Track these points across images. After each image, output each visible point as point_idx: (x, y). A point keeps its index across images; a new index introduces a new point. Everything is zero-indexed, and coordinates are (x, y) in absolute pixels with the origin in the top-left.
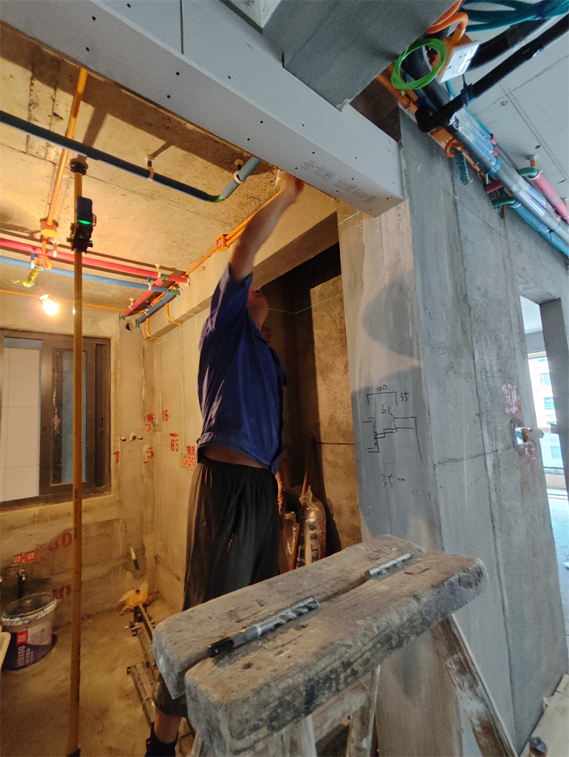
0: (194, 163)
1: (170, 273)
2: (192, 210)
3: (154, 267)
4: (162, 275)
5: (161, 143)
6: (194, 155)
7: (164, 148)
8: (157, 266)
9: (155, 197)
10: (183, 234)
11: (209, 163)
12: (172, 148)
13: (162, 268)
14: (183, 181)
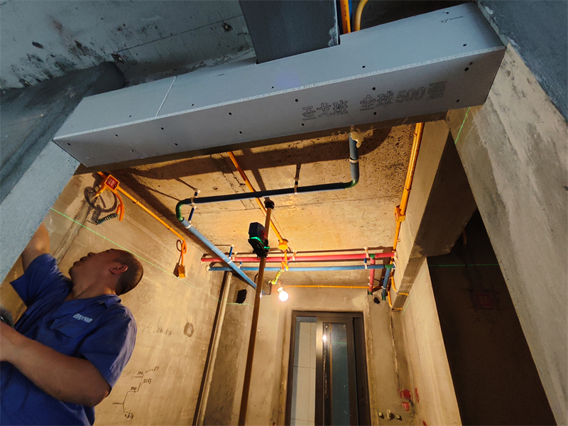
0: (324, 167)
1: (381, 251)
2: (352, 199)
3: (364, 250)
4: (370, 255)
5: (294, 167)
6: (320, 162)
7: (298, 169)
8: (365, 248)
9: (320, 201)
10: (363, 219)
11: (334, 161)
12: (302, 166)
13: (369, 249)
14: (328, 182)
